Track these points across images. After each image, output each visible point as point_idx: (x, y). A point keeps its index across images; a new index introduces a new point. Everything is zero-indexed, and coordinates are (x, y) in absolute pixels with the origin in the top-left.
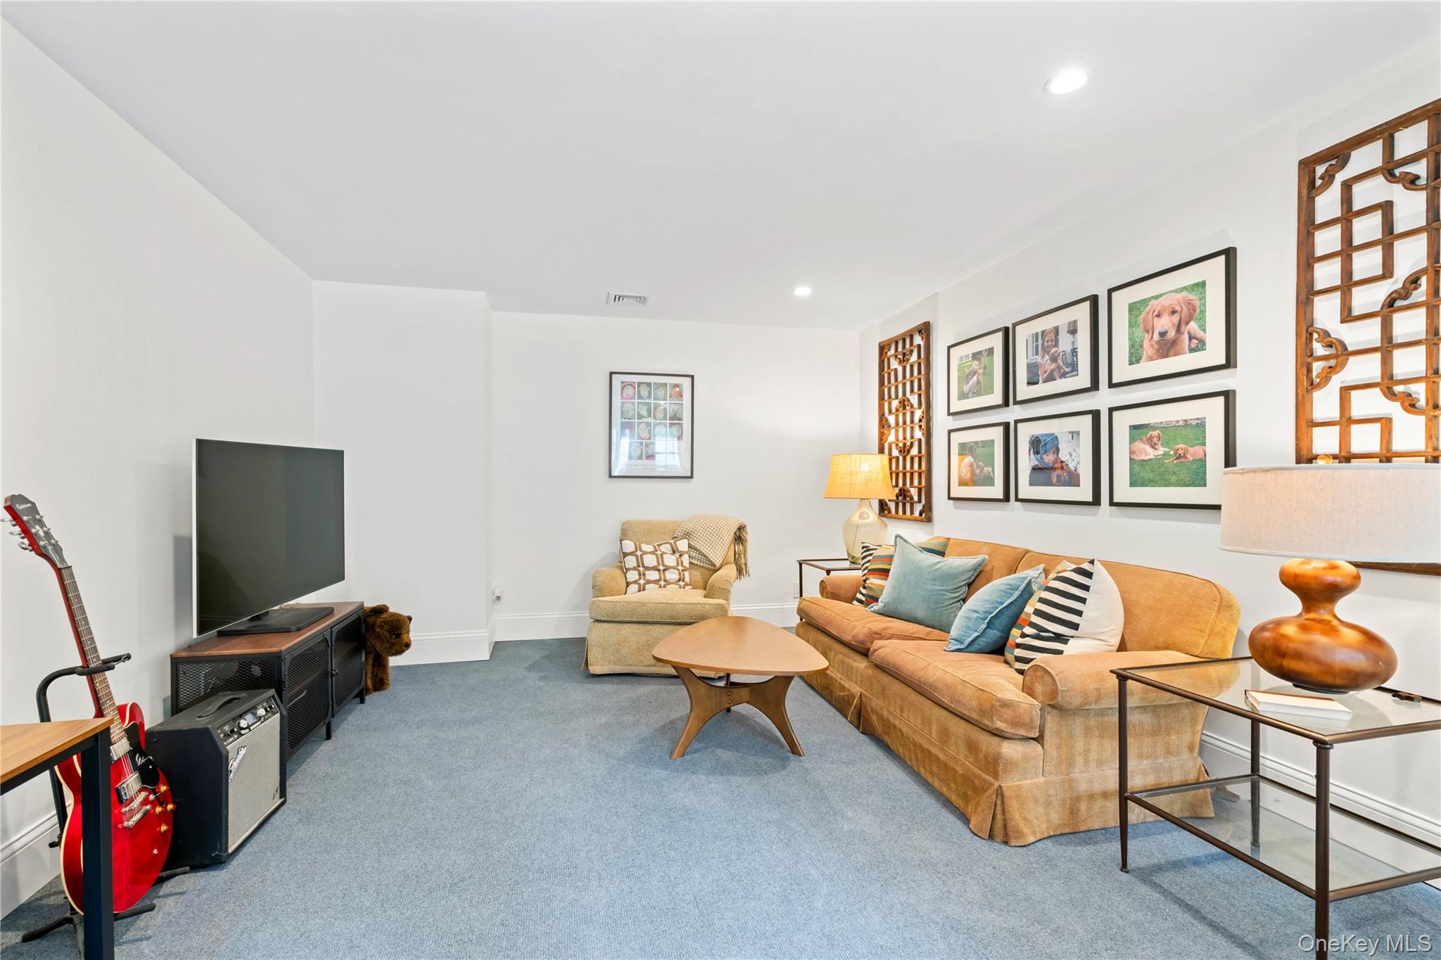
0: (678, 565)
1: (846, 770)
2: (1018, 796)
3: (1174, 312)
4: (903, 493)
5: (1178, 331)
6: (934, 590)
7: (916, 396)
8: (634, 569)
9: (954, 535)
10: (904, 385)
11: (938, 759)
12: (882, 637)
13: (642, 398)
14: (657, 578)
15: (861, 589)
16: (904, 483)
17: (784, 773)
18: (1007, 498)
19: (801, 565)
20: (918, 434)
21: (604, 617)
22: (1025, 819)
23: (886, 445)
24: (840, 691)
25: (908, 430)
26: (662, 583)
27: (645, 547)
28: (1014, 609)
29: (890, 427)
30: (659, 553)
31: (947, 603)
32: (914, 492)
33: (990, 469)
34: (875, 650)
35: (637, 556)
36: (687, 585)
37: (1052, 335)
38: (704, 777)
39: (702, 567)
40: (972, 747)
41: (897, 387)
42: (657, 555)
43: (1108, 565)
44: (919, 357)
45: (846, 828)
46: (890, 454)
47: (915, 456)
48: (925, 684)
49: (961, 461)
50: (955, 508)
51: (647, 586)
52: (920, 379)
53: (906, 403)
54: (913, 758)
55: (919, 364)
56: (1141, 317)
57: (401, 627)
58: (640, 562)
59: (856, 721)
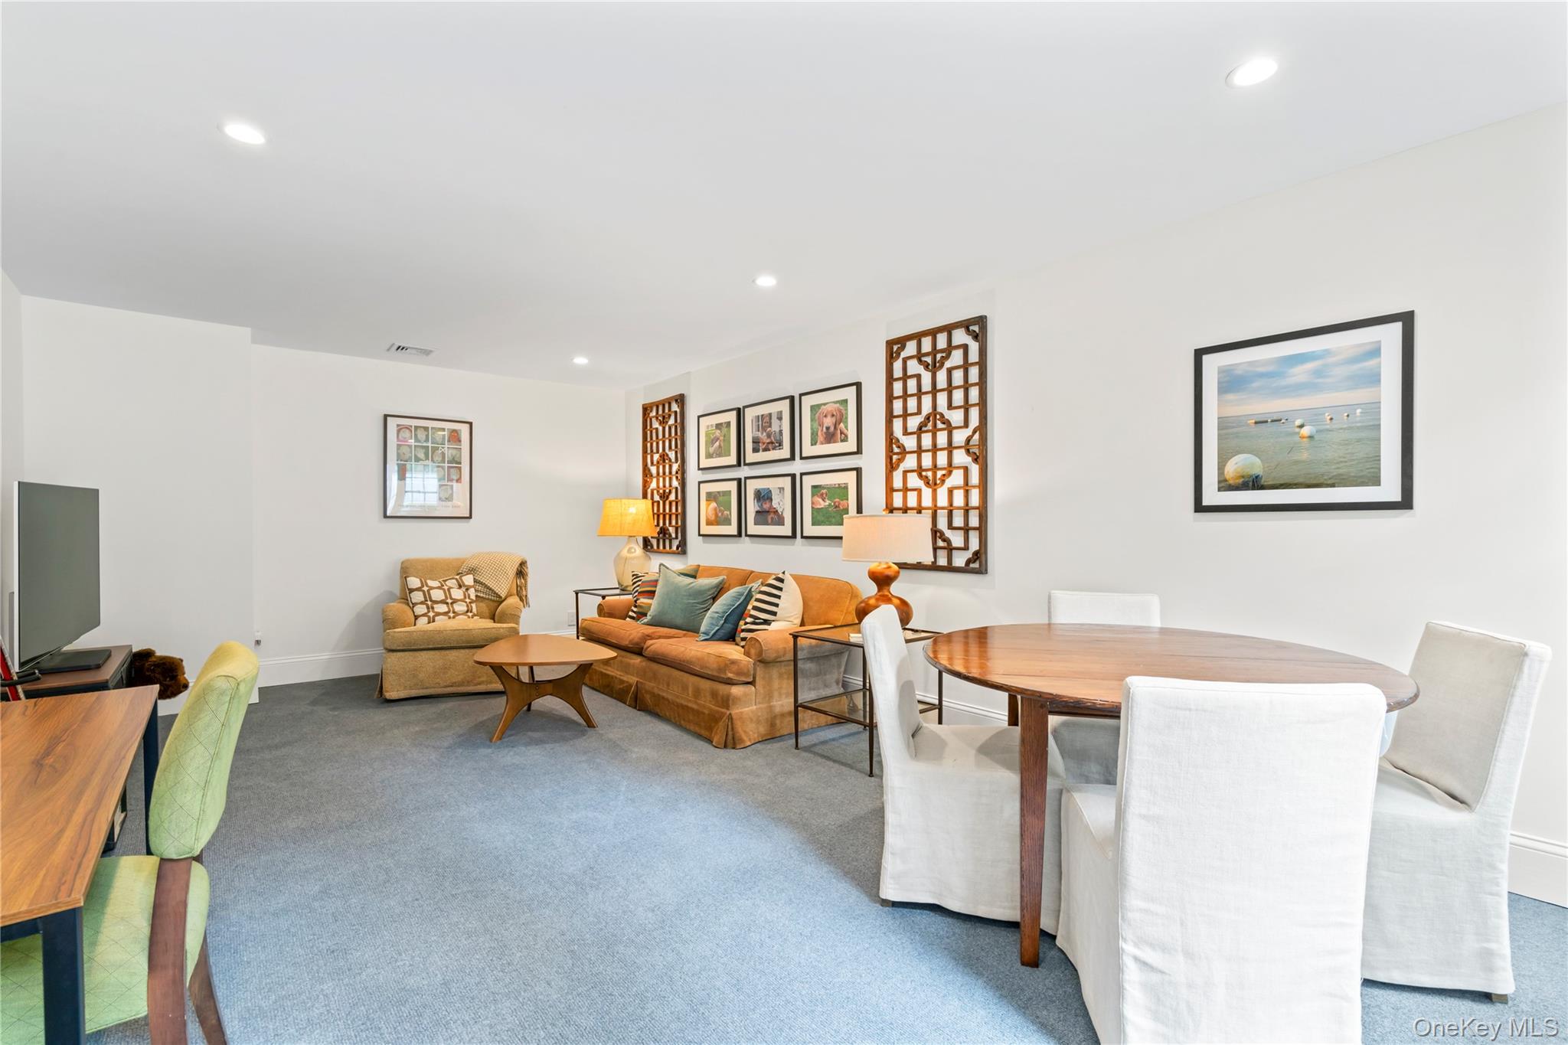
0: (465, 597)
1: (630, 731)
2: (741, 718)
3: (833, 415)
4: (663, 532)
5: (835, 428)
6: (689, 603)
7: (674, 452)
8: (422, 603)
9: (704, 563)
10: (664, 443)
11: (693, 709)
12: (652, 639)
13: (419, 441)
14: (447, 610)
15: (633, 608)
16: (664, 523)
17: (584, 737)
18: (739, 535)
19: (577, 594)
20: (675, 483)
21: (399, 646)
22: (745, 732)
23: (649, 491)
24: (620, 685)
25: (667, 479)
26: (451, 615)
27: (431, 583)
28: (741, 608)
29: (652, 476)
30: (446, 588)
31: (698, 612)
32: (672, 530)
33: (728, 513)
34: (648, 647)
35: (424, 591)
36: (474, 615)
37: (767, 419)
38: (524, 748)
39: (488, 599)
40: (714, 694)
41: (658, 444)
42: (444, 590)
43: (796, 578)
44: (676, 421)
45: (634, 757)
46: (652, 498)
47: (673, 501)
48: (684, 661)
49: (708, 505)
50: (704, 542)
51: (437, 618)
52: (676, 439)
53: (666, 457)
54: (677, 716)
55: (676, 427)
56: (817, 415)
57: (176, 669)
58: (427, 597)
59: (633, 704)
